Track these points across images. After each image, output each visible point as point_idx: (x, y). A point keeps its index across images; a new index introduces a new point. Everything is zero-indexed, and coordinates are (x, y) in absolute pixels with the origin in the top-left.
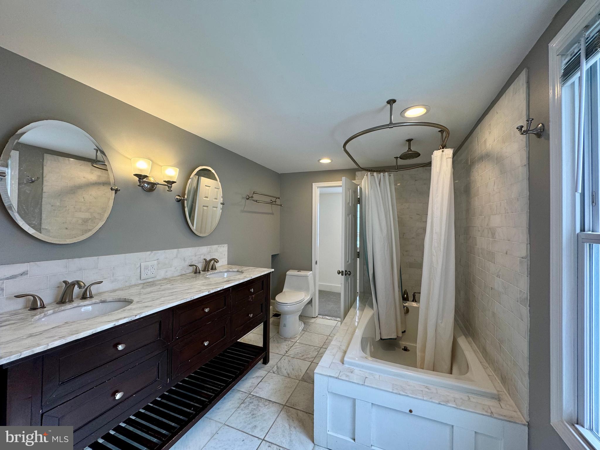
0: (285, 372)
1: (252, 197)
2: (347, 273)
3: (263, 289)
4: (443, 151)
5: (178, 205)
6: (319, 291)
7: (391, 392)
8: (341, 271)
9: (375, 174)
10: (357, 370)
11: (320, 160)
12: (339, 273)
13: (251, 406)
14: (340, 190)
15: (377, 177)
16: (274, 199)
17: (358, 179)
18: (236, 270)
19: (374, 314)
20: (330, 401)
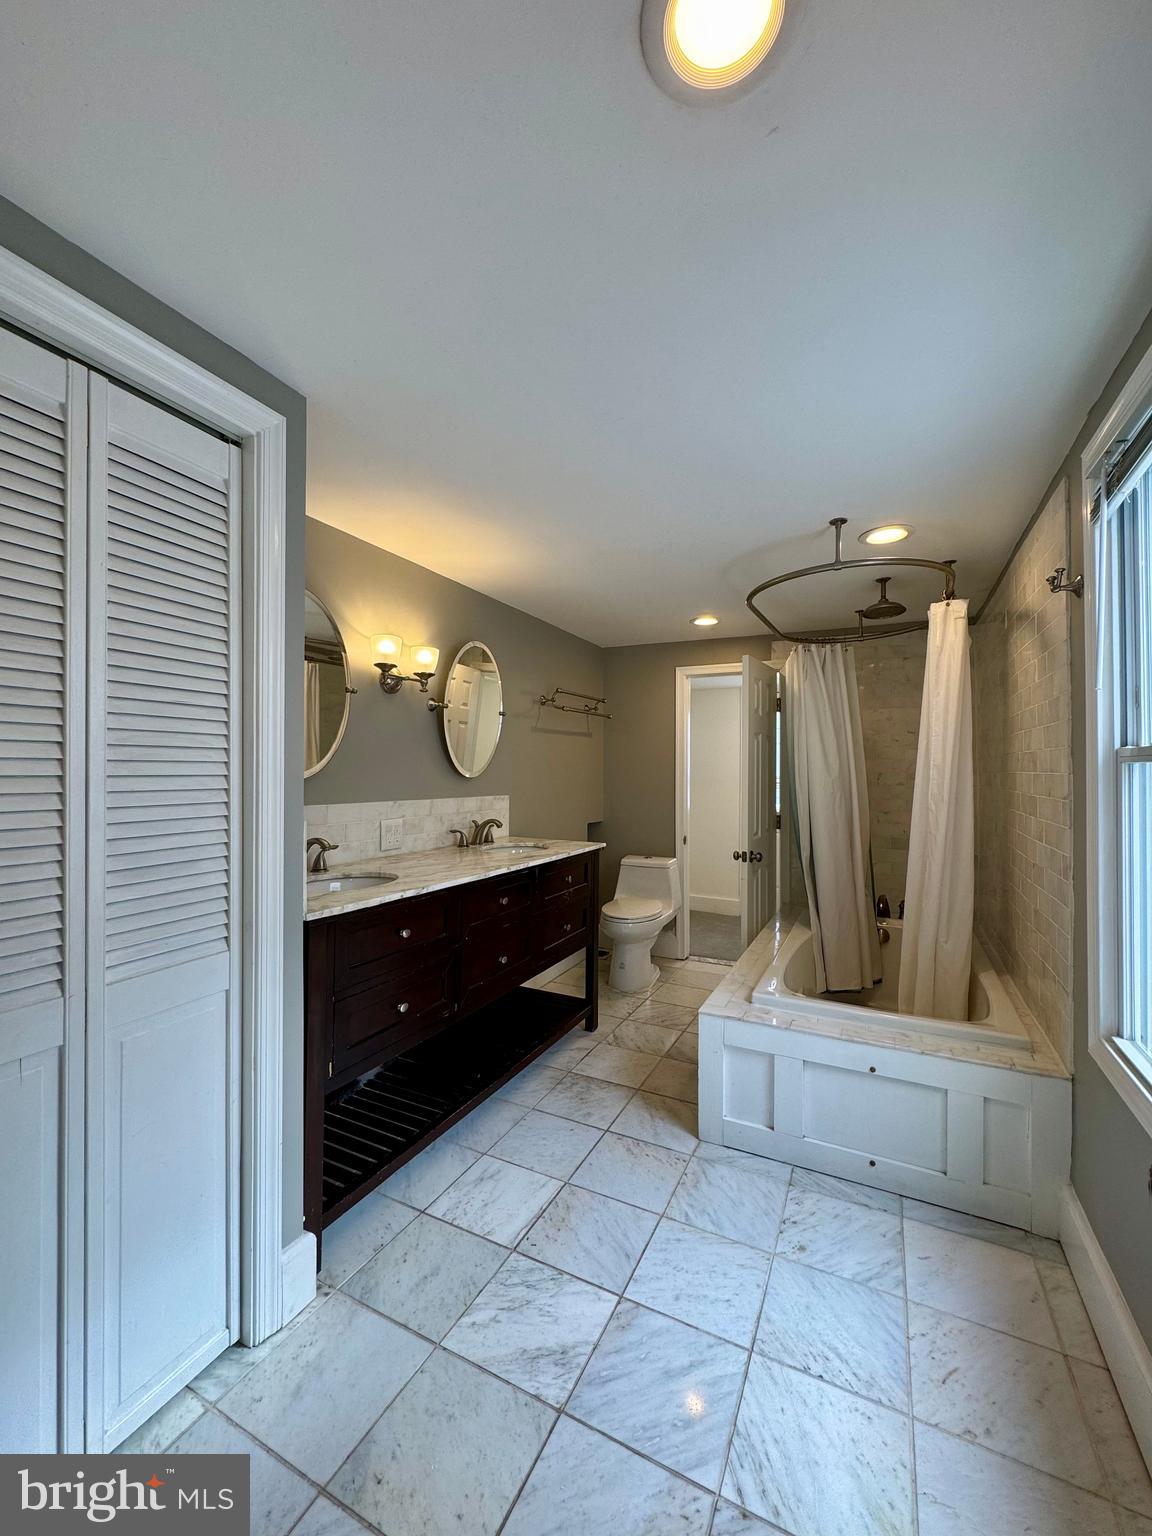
0: (631, 1044)
1: (553, 700)
2: (753, 857)
3: (586, 880)
4: (948, 605)
5: (431, 717)
6: (691, 912)
7: (839, 1039)
8: (741, 853)
9: (813, 647)
10: (776, 1011)
11: (695, 620)
12: (737, 857)
13: (576, 1089)
14: (738, 681)
15: (819, 656)
16: (592, 704)
17: (777, 658)
18: (532, 844)
19: (811, 938)
20: (726, 1060)
